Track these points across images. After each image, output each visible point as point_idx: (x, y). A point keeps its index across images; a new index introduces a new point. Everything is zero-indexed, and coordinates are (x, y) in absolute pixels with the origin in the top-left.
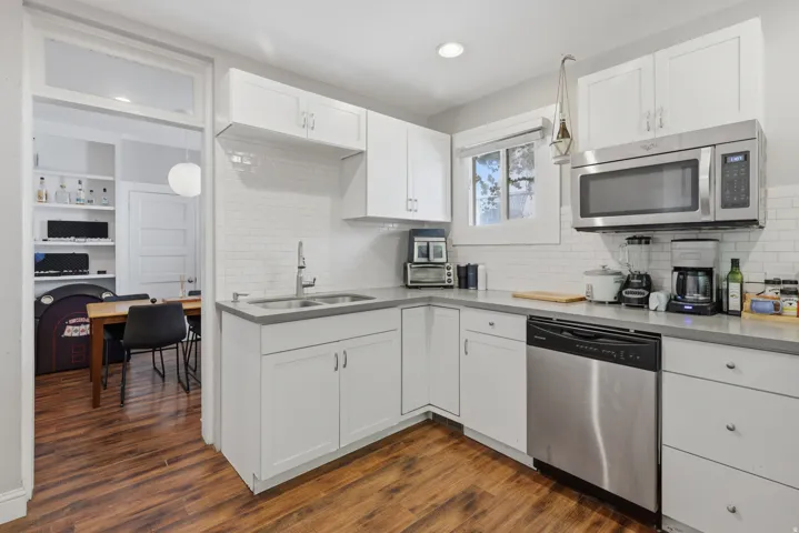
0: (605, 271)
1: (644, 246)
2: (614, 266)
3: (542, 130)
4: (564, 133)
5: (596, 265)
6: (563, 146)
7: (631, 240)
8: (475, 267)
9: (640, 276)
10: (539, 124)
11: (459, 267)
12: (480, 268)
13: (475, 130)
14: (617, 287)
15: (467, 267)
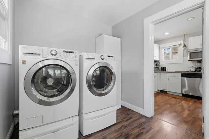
0: (192, 67)
1: (200, 63)
2: (194, 66)
3: (180, 45)
4: (185, 46)
5: (191, 66)
6: (185, 48)
7: (197, 62)
8: (165, 68)
9: (199, 67)
10: (179, 44)
11: (162, 68)
12: (166, 68)
13: (163, 45)
14: (195, 69)
15: (164, 68)
